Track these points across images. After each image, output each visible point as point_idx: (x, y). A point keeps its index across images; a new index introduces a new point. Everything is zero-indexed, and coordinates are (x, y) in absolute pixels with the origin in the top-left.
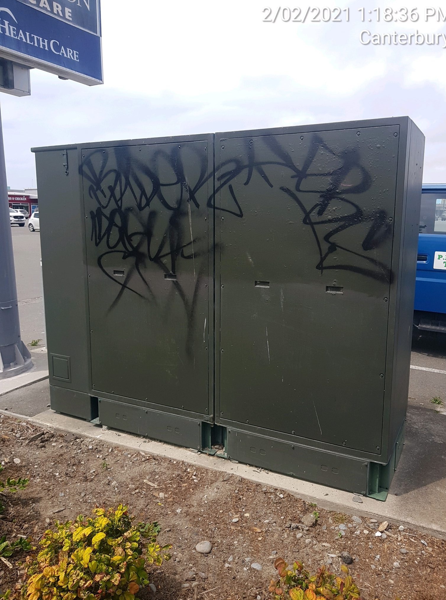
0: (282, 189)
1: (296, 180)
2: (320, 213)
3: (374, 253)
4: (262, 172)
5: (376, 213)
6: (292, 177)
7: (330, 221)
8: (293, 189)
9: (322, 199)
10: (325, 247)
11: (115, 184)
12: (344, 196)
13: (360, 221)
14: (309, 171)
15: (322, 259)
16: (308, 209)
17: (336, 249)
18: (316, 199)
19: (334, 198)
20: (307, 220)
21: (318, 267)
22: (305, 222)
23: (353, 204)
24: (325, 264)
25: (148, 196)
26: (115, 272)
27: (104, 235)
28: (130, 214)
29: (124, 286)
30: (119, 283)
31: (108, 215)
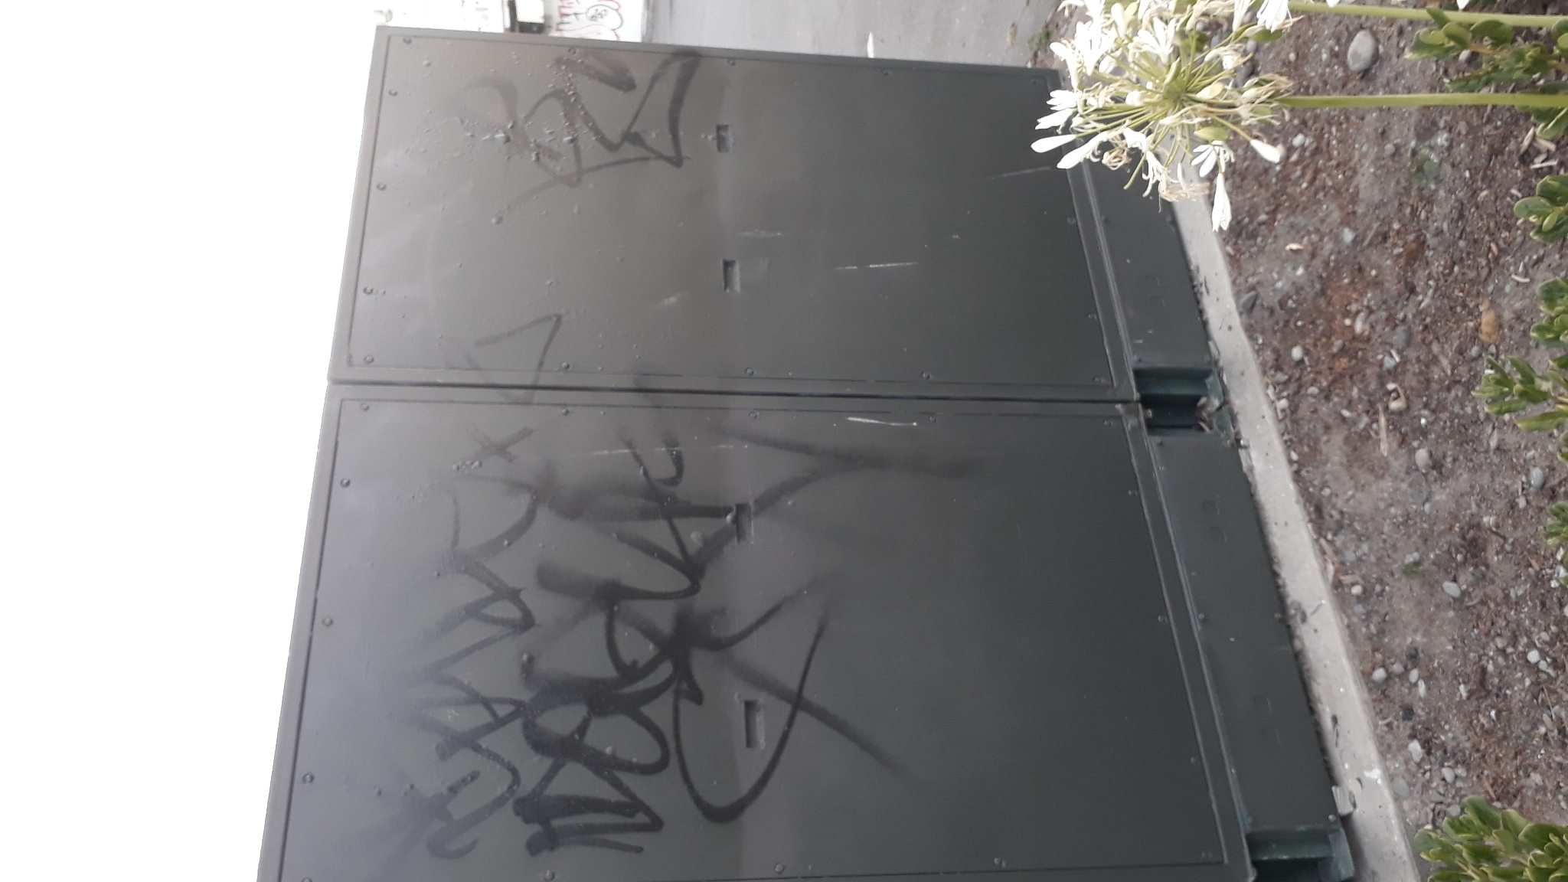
2: (556, 157)
3: (641, 75)
5: (560, 70)
7: (574, 141)
9: (526, 153)
10: (630, 151)
12: (521, 117)
13: (575, 94)
15: (660, 156)
16: (547, 178)
17: (636, 134)
19: (524, 132)
20: (572, 181)
21: (677, 165)
23: (539, 104)
24: (669, 153)
26: (750, 742)
27: (617, 785)
28: (543, 665)
29: (798, 702)
30: (790, 723)
31: (548, 762)
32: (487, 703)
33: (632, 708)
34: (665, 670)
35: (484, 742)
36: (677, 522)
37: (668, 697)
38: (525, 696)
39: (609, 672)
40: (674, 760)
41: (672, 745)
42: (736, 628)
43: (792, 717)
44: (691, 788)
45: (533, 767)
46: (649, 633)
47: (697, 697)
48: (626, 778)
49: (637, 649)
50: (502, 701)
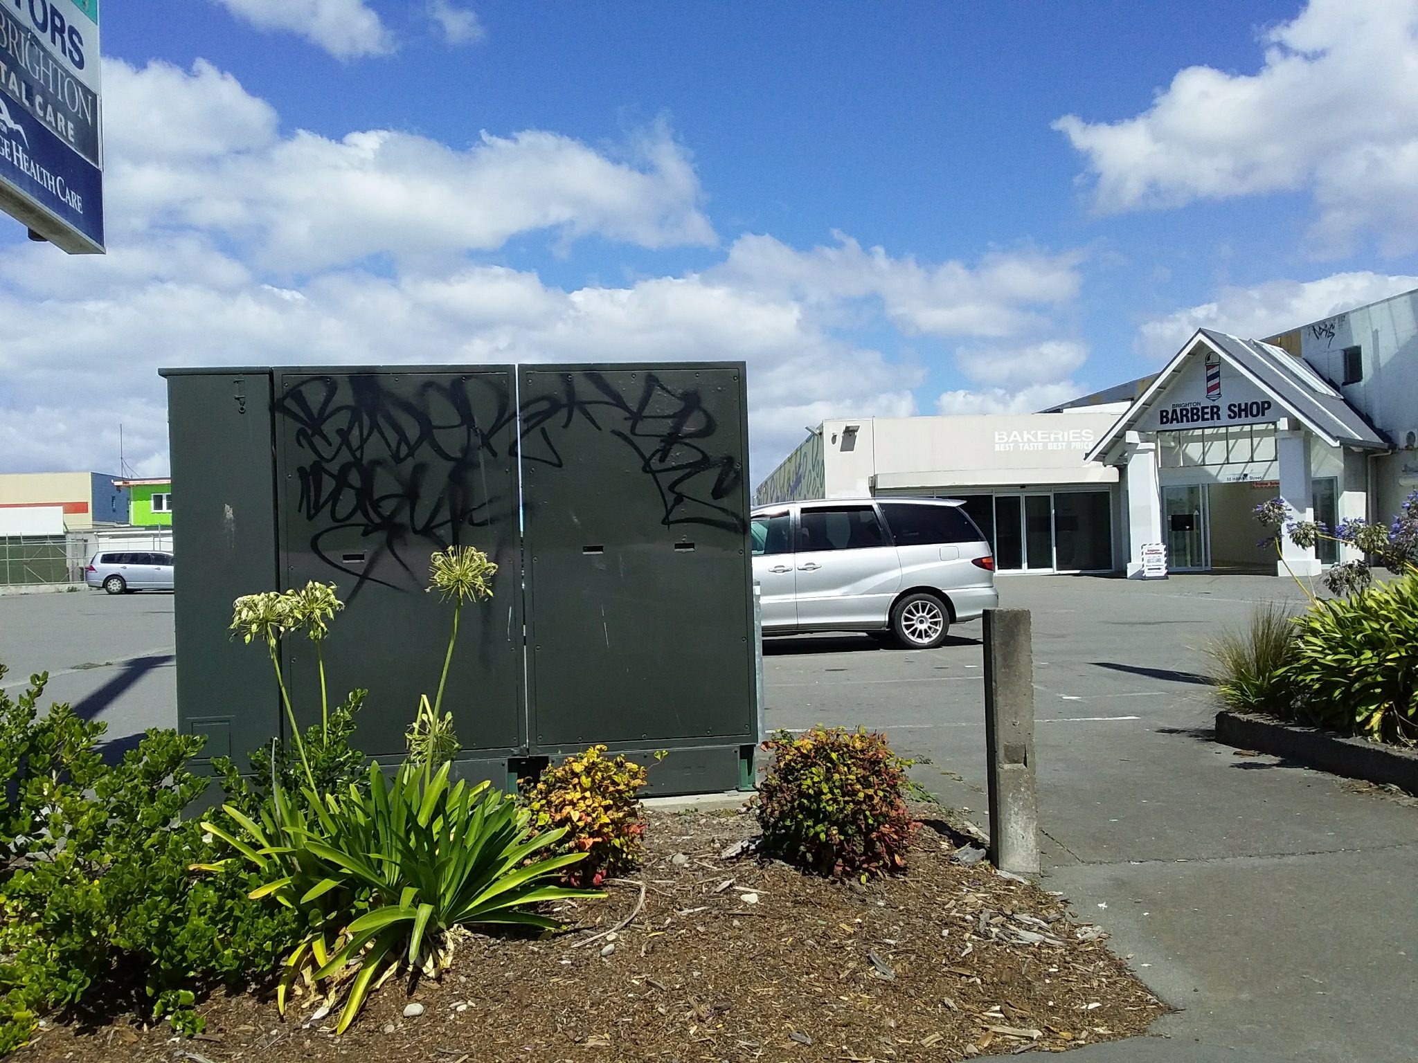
0: (613, 432)
1: (630, 423)
2: (662, 460)
3: (725, 502)
4: (586, 414)
5: (723, 458)
6: (626, 419)
7: (674, 468)
8: (627, 433)
9: (663, 444)
10: (670, 498)
11: (351, 428)
12: (687, 441)
13: (707, 468)
14: (646, 412)
15: (669, 513)
16: (648, 456)
17: (682, 500)
18: (657, 444)
19: (677, 443)
20: (647, 468)
21: (663, 523)
22: (644, 470)
23: (698, 449)
24: (671, 518)
25: (412, 443)
26: (346, 558)
27: (326, 502)
28: (379, 470)
29: (364, 577)
30: (354, 574)
31: (335, 472)
32: (361, 447)
33: (360, 506)
34: (377, 520)
35: (344, 447)
36: (449, 524)
37: (364, 521)
38: (365, 462)
39: (375, 497)
40: (337, 524)
41: (342, 524)
42: (398, 552)
43: (358, 575)
44: (326, 531)
45: (334, 467)
46: (394, 513)
47: (365, 534)
48: (329, 506)
49: (387, 507)
50: (362, 454)
